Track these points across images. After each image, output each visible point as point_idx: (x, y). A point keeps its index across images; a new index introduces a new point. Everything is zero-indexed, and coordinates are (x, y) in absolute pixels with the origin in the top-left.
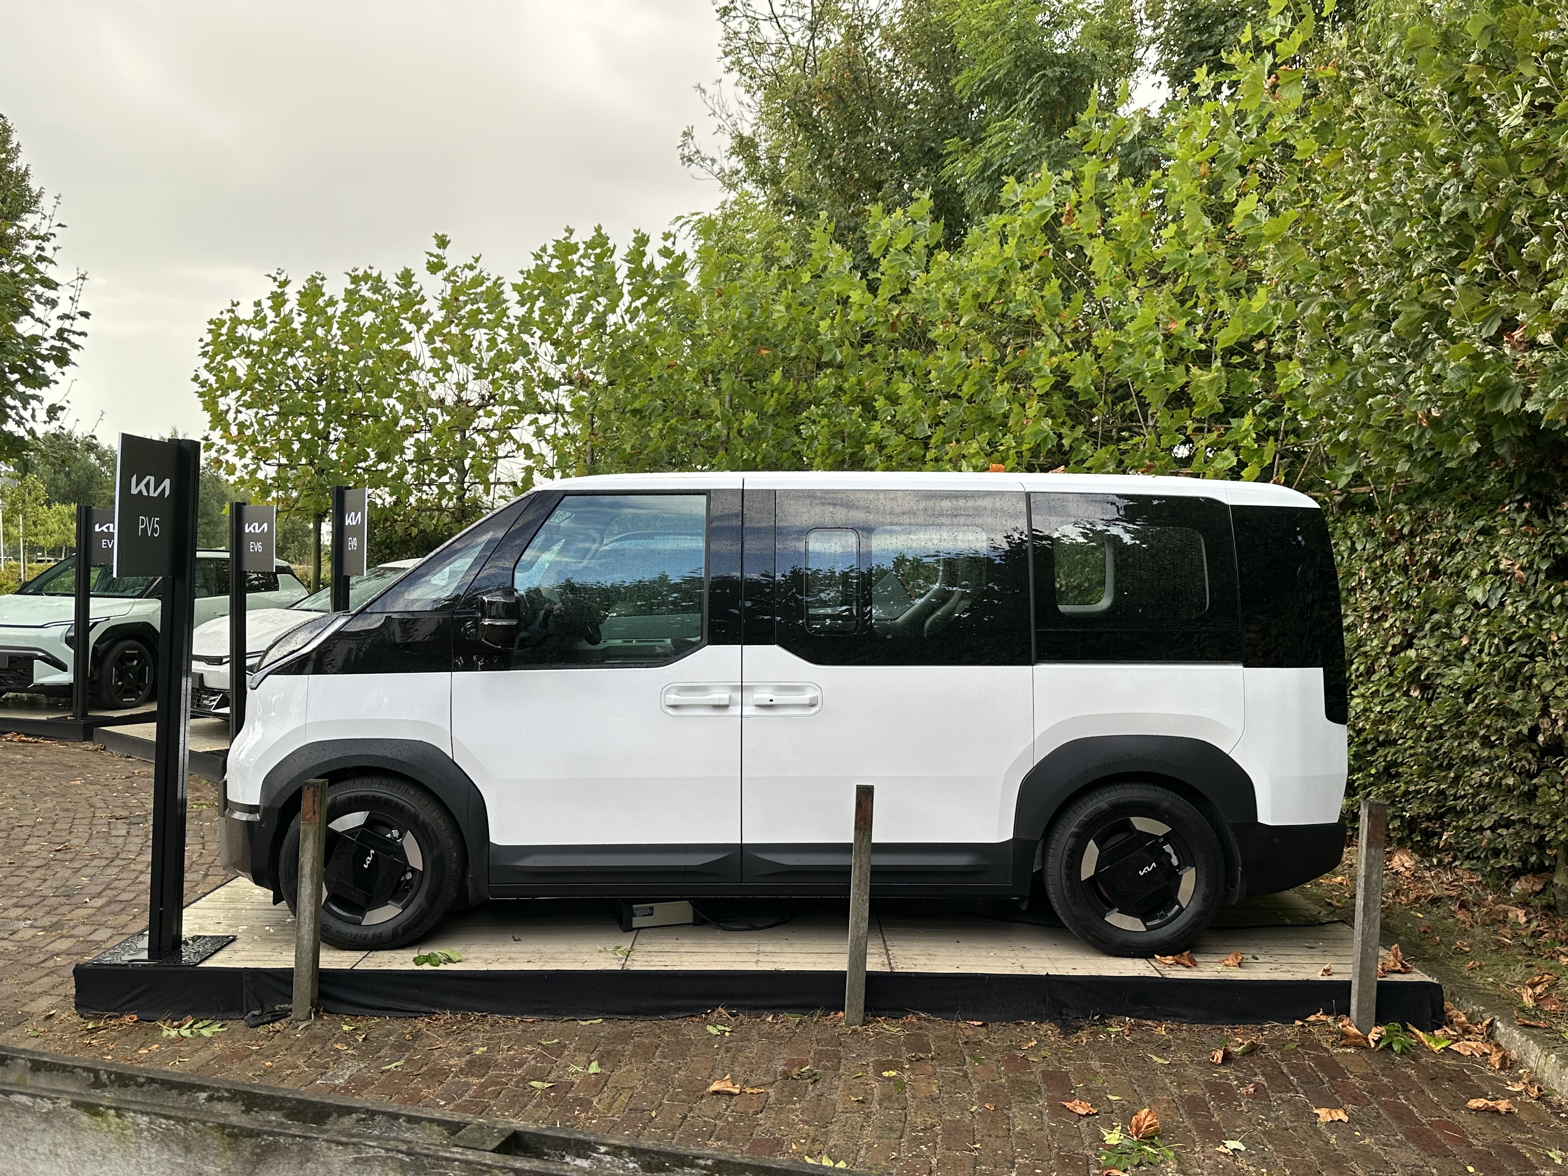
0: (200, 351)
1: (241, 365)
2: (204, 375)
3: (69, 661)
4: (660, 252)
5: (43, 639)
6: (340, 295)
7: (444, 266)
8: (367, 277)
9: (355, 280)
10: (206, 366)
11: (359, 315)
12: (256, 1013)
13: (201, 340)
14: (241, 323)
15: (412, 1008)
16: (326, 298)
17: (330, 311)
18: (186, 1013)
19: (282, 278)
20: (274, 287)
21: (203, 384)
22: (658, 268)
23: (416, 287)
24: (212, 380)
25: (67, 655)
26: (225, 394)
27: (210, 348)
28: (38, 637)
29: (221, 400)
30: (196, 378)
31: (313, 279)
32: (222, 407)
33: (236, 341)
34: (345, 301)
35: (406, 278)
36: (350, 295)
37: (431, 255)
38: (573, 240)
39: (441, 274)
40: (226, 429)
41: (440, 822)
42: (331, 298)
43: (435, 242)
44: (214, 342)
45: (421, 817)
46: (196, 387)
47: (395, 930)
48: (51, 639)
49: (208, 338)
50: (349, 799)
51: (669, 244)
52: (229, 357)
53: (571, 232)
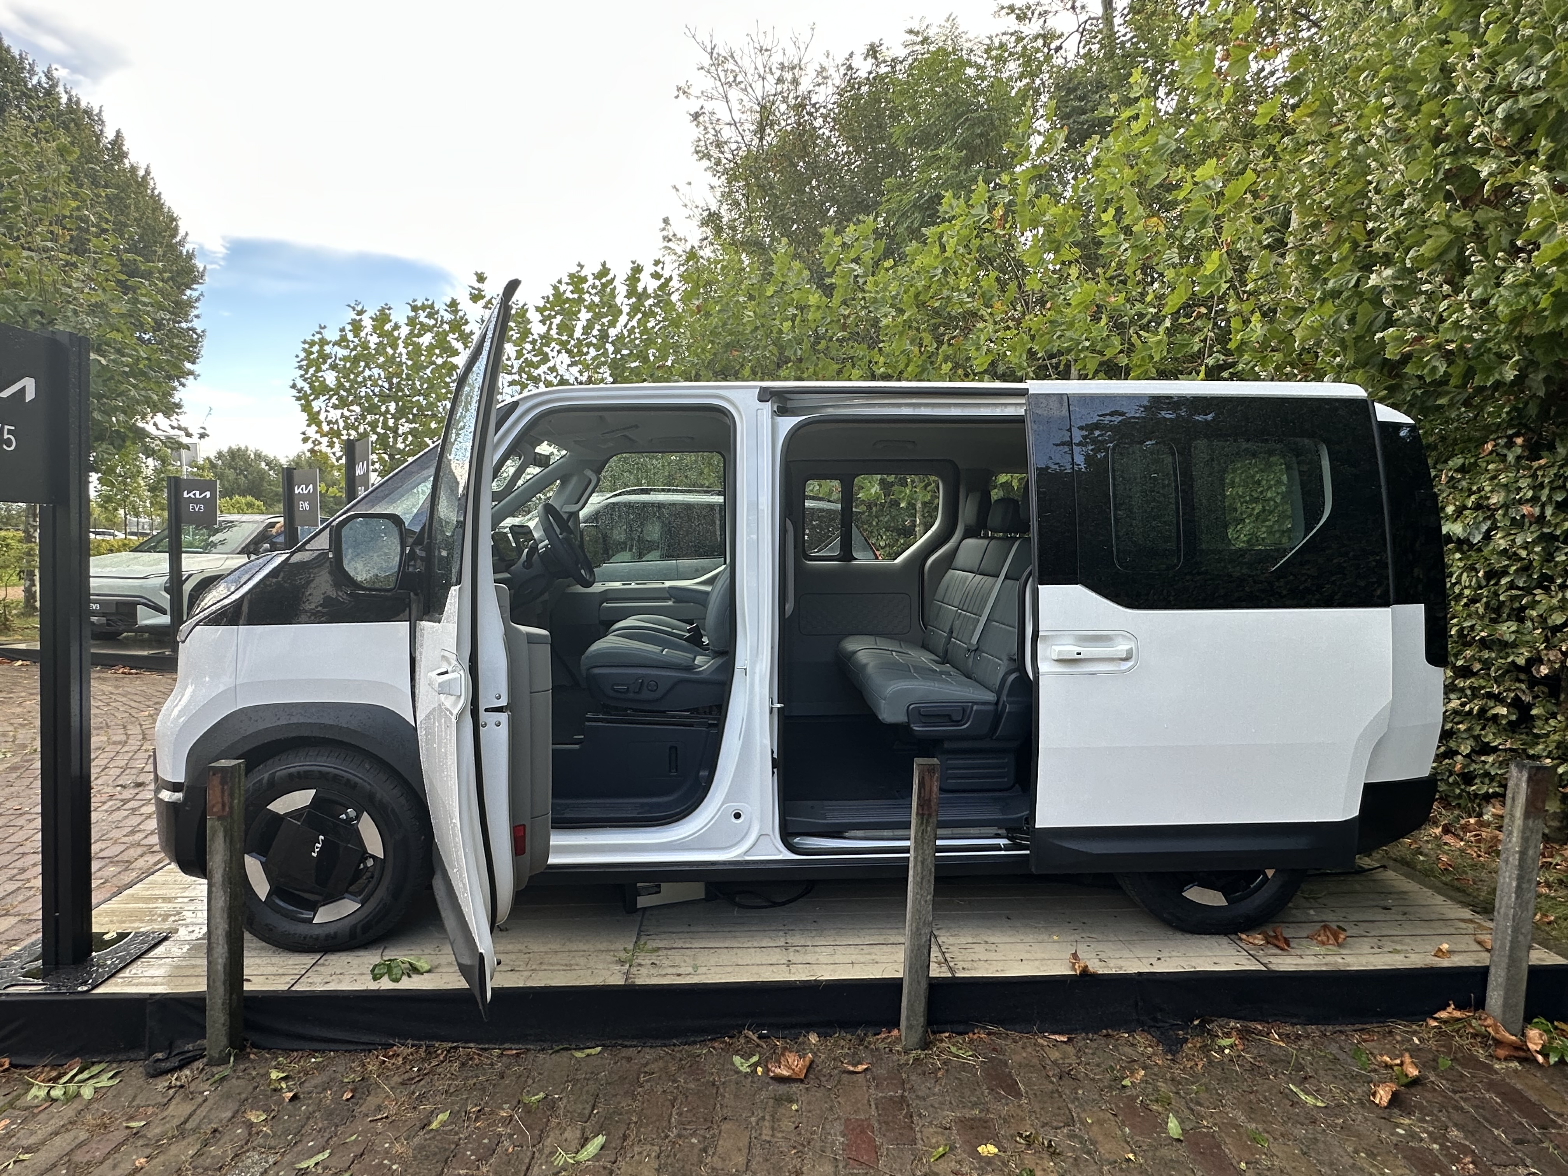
0: (297, 365)
1: (330, 378)
2: (300, 383)
3: (167, 606)
4: (652, 275)
5: (145, 588)
6: (402, 321)
7: (483, 297)
8: (423, 307)
9: (415, 309)
10: (302, 376)
11: (420, 335)
12: (160, 1055)
13: (297, 356)
14: (328, 343)
15: (365, 1039)
16: (392, 324)
17: (396, 333)
18: (72, 1055)
19: (359, 308)
20: (353, 315)
21: (300, 391)
22: (650, 291)
23: (461, 314)
24: (307, 387)
25: (165, 599)
26: (317, 398)
27: (304, 363)
28: (141, 586)
29: (314, 404)
30: (294, 386)
31: (383, 309)
32: (316, 409)
33: (324, 357)
34: (407, 325)
35: (453, 305)
36: (411, 322)
37: (473, 288)
38: (583, 274)
39: (482, 303)
40: (319, 424)
41: (402, 800)
42: (396, 324)
43: (475, 278)
44: (307, 358)
45: (378, 796)
46: (294, 392)
47: (354, 928)
48: (154, 589)
49: (302, 355)
50: (291, 775)
51: (658, 269)
52: (319, 370)
53: (581, 266)
